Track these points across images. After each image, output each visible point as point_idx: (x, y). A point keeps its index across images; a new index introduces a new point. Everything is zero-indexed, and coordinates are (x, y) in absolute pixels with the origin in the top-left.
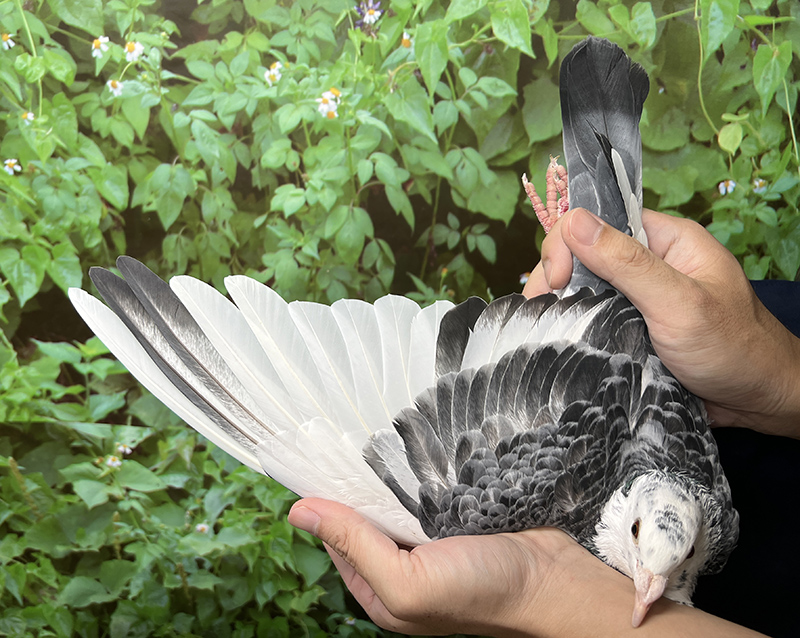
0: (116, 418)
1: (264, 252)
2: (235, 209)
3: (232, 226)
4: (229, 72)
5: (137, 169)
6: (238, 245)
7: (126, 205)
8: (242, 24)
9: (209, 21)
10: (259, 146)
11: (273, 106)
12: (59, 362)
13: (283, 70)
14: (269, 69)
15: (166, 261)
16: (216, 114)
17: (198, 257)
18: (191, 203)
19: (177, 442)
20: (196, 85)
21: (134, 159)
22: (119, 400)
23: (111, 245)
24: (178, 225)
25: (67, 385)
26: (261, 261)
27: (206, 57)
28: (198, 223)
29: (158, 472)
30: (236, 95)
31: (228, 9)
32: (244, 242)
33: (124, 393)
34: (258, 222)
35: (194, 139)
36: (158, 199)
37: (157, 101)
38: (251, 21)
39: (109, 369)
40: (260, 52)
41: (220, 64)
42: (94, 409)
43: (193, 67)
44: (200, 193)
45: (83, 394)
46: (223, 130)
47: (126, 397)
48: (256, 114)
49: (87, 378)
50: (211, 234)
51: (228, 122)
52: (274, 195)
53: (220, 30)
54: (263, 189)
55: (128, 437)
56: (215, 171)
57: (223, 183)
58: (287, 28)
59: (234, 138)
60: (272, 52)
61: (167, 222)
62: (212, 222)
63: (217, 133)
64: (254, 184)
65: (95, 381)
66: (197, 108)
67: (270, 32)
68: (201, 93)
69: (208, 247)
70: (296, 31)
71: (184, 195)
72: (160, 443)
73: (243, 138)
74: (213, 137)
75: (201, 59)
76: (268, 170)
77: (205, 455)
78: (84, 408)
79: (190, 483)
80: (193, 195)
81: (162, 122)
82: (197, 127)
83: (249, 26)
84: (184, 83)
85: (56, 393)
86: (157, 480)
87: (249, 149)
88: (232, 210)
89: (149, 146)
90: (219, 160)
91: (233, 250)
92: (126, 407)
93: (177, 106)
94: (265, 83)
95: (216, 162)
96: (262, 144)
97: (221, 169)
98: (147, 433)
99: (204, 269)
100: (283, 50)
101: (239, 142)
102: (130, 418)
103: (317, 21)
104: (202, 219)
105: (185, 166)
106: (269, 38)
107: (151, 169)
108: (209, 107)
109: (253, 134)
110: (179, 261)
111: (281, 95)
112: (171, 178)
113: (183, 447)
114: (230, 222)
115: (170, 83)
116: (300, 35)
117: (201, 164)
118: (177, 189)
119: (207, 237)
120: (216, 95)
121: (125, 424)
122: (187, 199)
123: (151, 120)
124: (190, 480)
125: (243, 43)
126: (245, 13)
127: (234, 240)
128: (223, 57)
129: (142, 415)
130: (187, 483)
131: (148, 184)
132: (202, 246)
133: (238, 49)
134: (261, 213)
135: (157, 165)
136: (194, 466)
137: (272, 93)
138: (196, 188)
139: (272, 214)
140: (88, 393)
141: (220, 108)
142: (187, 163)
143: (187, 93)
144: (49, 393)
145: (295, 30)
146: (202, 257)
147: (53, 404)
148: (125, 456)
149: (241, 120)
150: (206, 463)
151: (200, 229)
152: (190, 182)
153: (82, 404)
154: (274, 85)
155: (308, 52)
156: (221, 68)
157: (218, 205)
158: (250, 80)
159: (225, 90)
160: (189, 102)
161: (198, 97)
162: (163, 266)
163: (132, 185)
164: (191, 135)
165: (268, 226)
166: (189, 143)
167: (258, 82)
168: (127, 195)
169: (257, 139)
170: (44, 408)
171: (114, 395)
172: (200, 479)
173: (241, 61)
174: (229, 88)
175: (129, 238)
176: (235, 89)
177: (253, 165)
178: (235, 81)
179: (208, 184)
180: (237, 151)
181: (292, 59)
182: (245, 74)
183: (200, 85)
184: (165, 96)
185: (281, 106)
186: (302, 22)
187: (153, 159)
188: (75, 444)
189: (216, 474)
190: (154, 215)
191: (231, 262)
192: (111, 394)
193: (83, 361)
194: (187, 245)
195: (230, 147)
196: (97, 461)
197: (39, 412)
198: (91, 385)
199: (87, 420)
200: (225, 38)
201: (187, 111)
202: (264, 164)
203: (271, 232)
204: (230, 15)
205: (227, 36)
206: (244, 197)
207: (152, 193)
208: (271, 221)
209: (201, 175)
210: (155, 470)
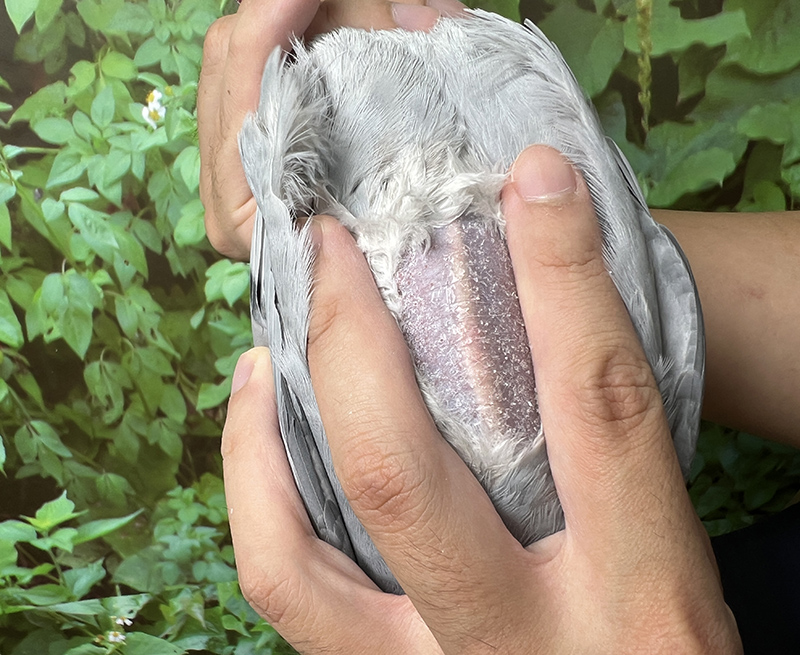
0: (102, 590)
1: (216, 358)
2: (162, 311)
3: (163, 334)
4: (93, 123)
5: (19, 289)
6: (178, 356)
7: (22, 339)
8: (87, 47)
9: (41, 56)
10: (165, 218)
11: (166, 157)
12: (12, 543)
13: (166, 99)
14: (146, 104)
15: (96, 397)
16: (95, 189)
17: (134, 385)
18: (103, 316)
19: (181, 602)
20: (56, 154)
21: (11, 278)
22: (99, 571)
23: (22, 394)
24: (95, 349)
25: (31, 566)
26: (214, 370)
27: (55, 110)
28: (119, 340)
29: (170, 639)
30: (113, 154)
31: (61, 30)
32: (185, 350)
33: (101, 562)
34: (196, 320)
35: (77, 231)
36: (58, 323)
37: (12, 191)
38: (99, 39)
39: (74, 539)
40: (124, 83)
41: (77, 115)
42: (72, 586)
43: (45, 130)
44: (109, 300)
45: (54, 572)
46: (111, 209)
47: (104, 566)
48: (148, 174)
49: (51, 553)
50: (140, 351)
51: (115, 194)
52: (206, 279)
53: (60, 64)
54: (189, 276)
55: (123, 608)
56: (119, 267)
57: (134, 280)
58: (152, 34)
59: (129, 215)
60: (142, 77)
61: (81, 348)
62: (137, 335)
63: (105, 215)
64: (175, 273)
65: (62, 555)
66: (67, 186)
67: (129, 47)
68: (65, 164)
69: (141, 367)
70: (166, 35)
71: (90, 309)
72: (163, 607)
73: (141, 212)
74: (102, 222)
75: (48, 115)
76: (188, 248)
77: (219, 609)
78: (61, 587)
79: (212, 643)
80: (101, 306)
81: (29, 218)
82: (77, 213)
83: (99, 47)
84: (39, 157)
85: (22, 577)
86: (172, 646)
87: (154, 226)
88: (157, 313)
89: (23, 254)
90: (119, 251)
91: (174, 364)
92: (108, 576)
93: (40, 191)
94: (146, 126)
95: (116, 254)
96: (170, 215)
97: (127, 262)
98: (143, 600)
99: (146, 397)
100: (156, 69)
101: (137, 219)
102: (117, 587)
103: (192, 11)
104: (122, 334)
105: (77, 271)
106: (132, 57)
107: (36, 285)
108: (83, 181)
109: (153, 204)
110: (111, 393)
111: (174, 137)
112: (66, 290)
113: (191, 606)
114: (160, 330)
115: (19, 161)
116: (173, 39)
117: (99, 263)
118: (79, 304)
119: (136, 354)
120: (86, 162)
121: (116, 595)
122: (96, 312)
123: (13, 219)
124: (210, 640)
125: (97, 76)
126: (87, 29)
127: (172, 351)
128: (78, 105)
129: (131, 581)
130: (207, 643)
131: (40, 306)
132: (134, 368)
133: (94, 85)
134: (195, 308)
135: (44, 278)
136: (210, 625)
137: (160, 138)
138: (102, 296)
139: (210, 307)
140: (59, 570)
141: (98, 177)
142: (80, 266)
143: (47, 170)
144: (14, 579)
145: (164, 34)
146: (139, 383)
147: (23, 590)
148: (126, 629)
149: (131, 189)
150: (224, 618)
151: (124, 347)
152: (93, 289)
153: (58, 584)
154: (158, 127)
155: (191, 62)
156: (80, 121)
157: (137, 310)
158: (125, 127)
159: (96, 152)
160: (55, 181)
161: (63, 172)
162: (94, 404)
163: (20, 313)
164: (73, 226)
165: (210, 323)
166: (74, 238)
167: (137, 128)
168: (19, 326)
169: (160, 209)
170: (15, 596)
171: (90, 565)
172: (223, 636)
173: (105, 103)
174: (101, 148)
175: (41, 381)
176: (109, 146)
177: (165, 247)
178: (105, 136)
179: (115, 286)
180: (138, 232)
181: (173, 80)
182: (114, 122)
183: (61, 154)
184: (19, 181)
185: (178, 154)
186: (171, 19)
187: (34, 271)
188: (65, 627)
189: (240, 628)
190: (60, 343)
191: (178, 380)
192: (86, 566)
193: (39, 536)
194: (114, 371)
195: (128, 228)
196: (97, 640)
197: (12, 602)
198: (59, 560)
199: (70, 599)
200: (71, 75)
201: (56, 194)
202: (179, 242)
203: (216, 330)
204: (67, 39)
205: (73, 70)
206: (168, 293)
207: (48, 316)
208: (212, 316)
209: (103, 277)
210: (166, 637)
